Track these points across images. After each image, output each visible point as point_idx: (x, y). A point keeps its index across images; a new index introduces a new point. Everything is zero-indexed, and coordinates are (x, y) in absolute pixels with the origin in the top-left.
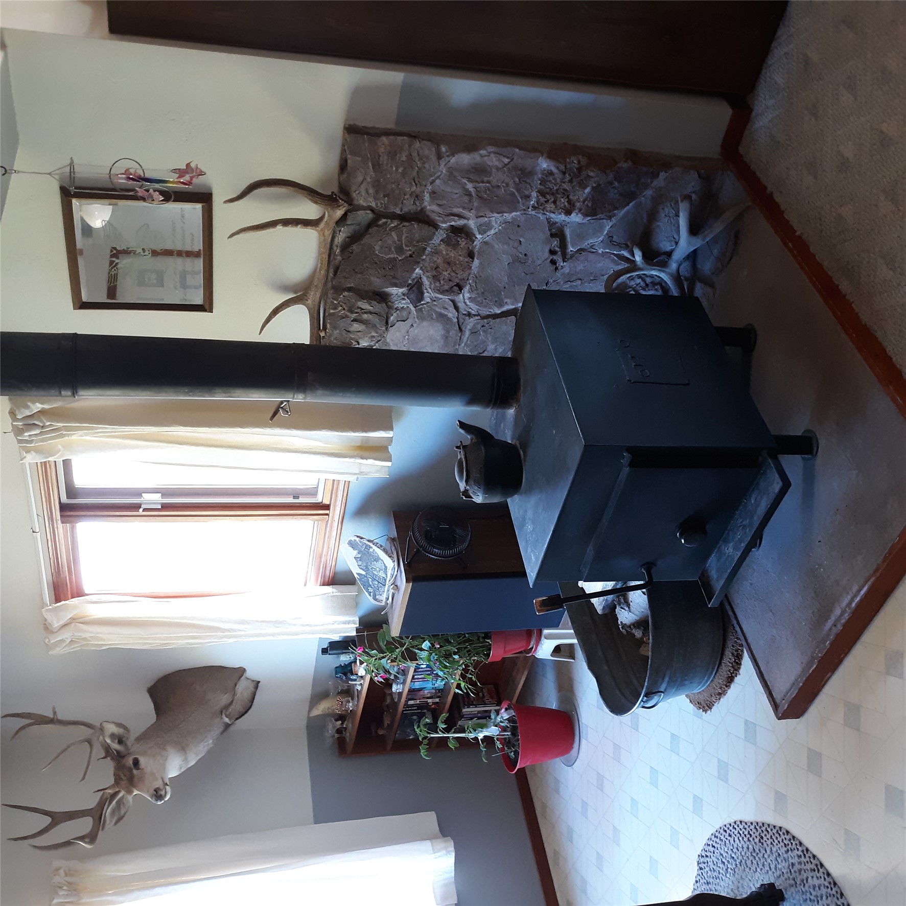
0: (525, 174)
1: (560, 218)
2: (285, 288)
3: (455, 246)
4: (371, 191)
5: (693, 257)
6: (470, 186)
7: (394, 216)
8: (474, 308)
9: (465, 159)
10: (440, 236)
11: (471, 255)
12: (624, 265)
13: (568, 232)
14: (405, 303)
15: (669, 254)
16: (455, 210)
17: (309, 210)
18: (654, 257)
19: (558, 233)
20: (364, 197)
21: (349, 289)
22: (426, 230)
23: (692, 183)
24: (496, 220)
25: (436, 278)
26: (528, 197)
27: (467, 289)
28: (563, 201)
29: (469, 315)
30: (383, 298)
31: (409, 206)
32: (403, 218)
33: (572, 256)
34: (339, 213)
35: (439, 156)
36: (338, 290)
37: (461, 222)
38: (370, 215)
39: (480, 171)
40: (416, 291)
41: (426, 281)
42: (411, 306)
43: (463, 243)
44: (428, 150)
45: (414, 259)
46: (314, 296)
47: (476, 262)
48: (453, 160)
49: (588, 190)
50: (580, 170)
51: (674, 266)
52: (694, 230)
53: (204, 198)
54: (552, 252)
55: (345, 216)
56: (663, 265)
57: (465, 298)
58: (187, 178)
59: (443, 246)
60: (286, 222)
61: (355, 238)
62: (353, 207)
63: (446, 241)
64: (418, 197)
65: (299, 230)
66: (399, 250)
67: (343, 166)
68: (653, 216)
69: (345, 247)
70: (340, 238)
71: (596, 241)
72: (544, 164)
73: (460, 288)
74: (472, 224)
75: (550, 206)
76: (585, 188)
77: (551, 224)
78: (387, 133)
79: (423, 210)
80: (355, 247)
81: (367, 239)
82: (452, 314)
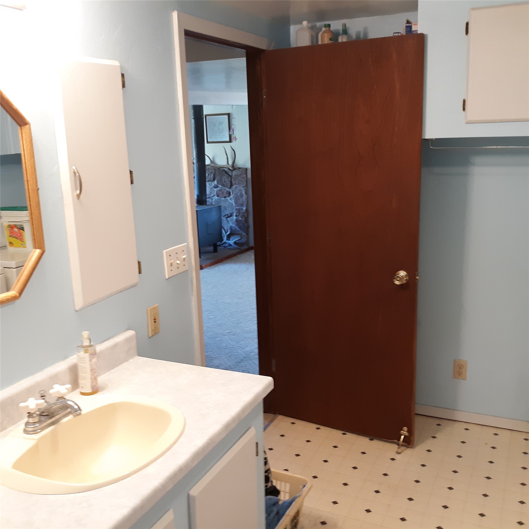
0: (242, 205)
1: (234, 214)
2: (213, 159)
3: (227, 193)
4: (236, 174)
5: (230, 245)
6: (239, 194)
7: (231, 179)
8: (213, 200)
9: (244, 192)
10: (228, 189)
11: (225, 197)
12: (226, 230)
13: (232, 217)
14: (213, 184)
15: (229, 240)
16: (234, 193)
17: (230, 163)
18: (229, 237)
19: (231, 215)
20: (234, 173)
21: (215, 172)
22: (229, 187)
23: (244, 240)
24: (233, 202)
25: (220, 190)
26: (238, 207)
27: (218, 198)
28: (238, 214)
29: (212, 199)
30: (214, 180)
31: (233, 182)
32: (231, 182)
33: (227, 219)
34: (231, 168)
35: (243, 187)
36: (215, 170)
37: (231, 194)
38: (231, 174)
39: (242, 196)
40: (216, 187)
41: (218, 188)
42: (213, 186)
43: (228, 195)
44: (244, 185)
45: (223, 185)
46: (213, 165)
47: (223, 199)
48: (243, 190)
49: (241, 219)
50: (244, 216)
51: (227, 241)
52: (235, 243)
53: (230, 141)
54: (227, 215)
55: (230, 169)
56: (227, 240)
57: (216, 198)
58: (234, 138)
59: (226, 191)
60: (227, 158)
61: (226, 172)
62: (232, 171)
63: (227, 191)
64: (235, 184)
65: (226, 160)
66: (225, 182)
67: (239, 168)
68: (237, 234)
69: (224, 170)
70: (225, 169)
71: (231, 224)
72: (244, 208)
73: (218, 196)
74: (231, 196)
75: (237, 212)
76: (241, 218)
77: (233, 213)
78: (247, 176)
79: (233, 185)
80: (224, 172)
81: (226, 174)
82: (212, 195)
